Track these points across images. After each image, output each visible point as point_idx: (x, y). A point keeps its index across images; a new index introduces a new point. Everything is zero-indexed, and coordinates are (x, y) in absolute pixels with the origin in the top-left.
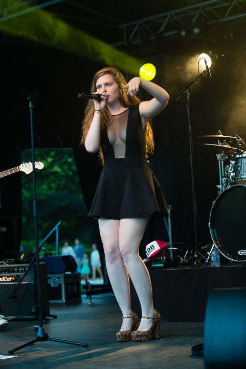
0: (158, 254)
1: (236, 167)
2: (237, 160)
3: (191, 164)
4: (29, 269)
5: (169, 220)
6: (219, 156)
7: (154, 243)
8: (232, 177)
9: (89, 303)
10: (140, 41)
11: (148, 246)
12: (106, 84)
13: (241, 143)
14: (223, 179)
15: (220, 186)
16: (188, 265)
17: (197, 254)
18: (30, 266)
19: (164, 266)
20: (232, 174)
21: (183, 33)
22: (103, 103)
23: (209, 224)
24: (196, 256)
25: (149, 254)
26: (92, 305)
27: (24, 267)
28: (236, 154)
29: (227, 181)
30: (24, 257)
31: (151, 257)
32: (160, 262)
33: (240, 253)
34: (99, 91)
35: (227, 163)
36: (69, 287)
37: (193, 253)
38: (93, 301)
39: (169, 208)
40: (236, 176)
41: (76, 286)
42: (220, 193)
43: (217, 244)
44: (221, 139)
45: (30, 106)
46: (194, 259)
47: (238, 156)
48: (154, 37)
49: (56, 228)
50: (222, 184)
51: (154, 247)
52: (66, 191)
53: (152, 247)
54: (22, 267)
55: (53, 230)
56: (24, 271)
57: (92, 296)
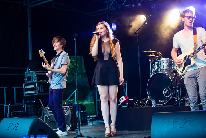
0: (125, 102)
1: (158, 65)
2: (158, 62)
3: (139, 64)
4: (69, 108)
5: (126, 88)
6: (150, 60)
7: (123, 97)
8: (156, 69)
9: (92, 124)
10: (114, 9)
11: (121, 98)
12: (101, 28)
13: (160, 54)
14: (152, 70)
15: (150, 73)
16: (138, 106)
17: (142, 102)
18: (69, 107)
19: (128, 107)
20: (157, 68)
21: (134, 6)
22: (100, 36)
23: (147, 89)
24: (141, 103)
25: (121, 102)
26: (93, 125)
27: (67, 108)
28: (158, 59)
29: (154, 70)
30: (66, 103)
31: (122, 103)
32: (126, 105)
33: (160, 101)
34: (98, 31)
35: (154, 63)
36: (82, 117)
37: (140, 102)
38: (93, 124)
39: (126, 83)
40: (158, 68)
41: (85, 117)
42: (151, 76)
43: (150, 98)
44: (152, 53)
45: (75, 39)
46: (140, 104)
47: (159, 60)
48: (120, 7)
49: (75, 91)
50: (152, 72)
51: (123, 99)
52: (71, 75)
53: (122, 99)
54: (65, 108)
55: (74, 92)
56: (67, 109)
57: (93, 122)
